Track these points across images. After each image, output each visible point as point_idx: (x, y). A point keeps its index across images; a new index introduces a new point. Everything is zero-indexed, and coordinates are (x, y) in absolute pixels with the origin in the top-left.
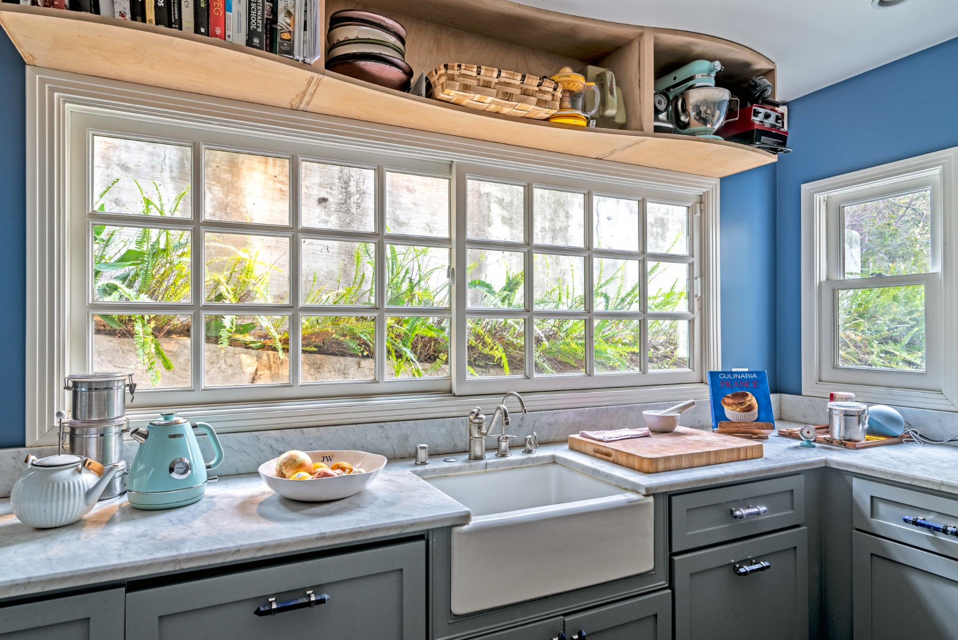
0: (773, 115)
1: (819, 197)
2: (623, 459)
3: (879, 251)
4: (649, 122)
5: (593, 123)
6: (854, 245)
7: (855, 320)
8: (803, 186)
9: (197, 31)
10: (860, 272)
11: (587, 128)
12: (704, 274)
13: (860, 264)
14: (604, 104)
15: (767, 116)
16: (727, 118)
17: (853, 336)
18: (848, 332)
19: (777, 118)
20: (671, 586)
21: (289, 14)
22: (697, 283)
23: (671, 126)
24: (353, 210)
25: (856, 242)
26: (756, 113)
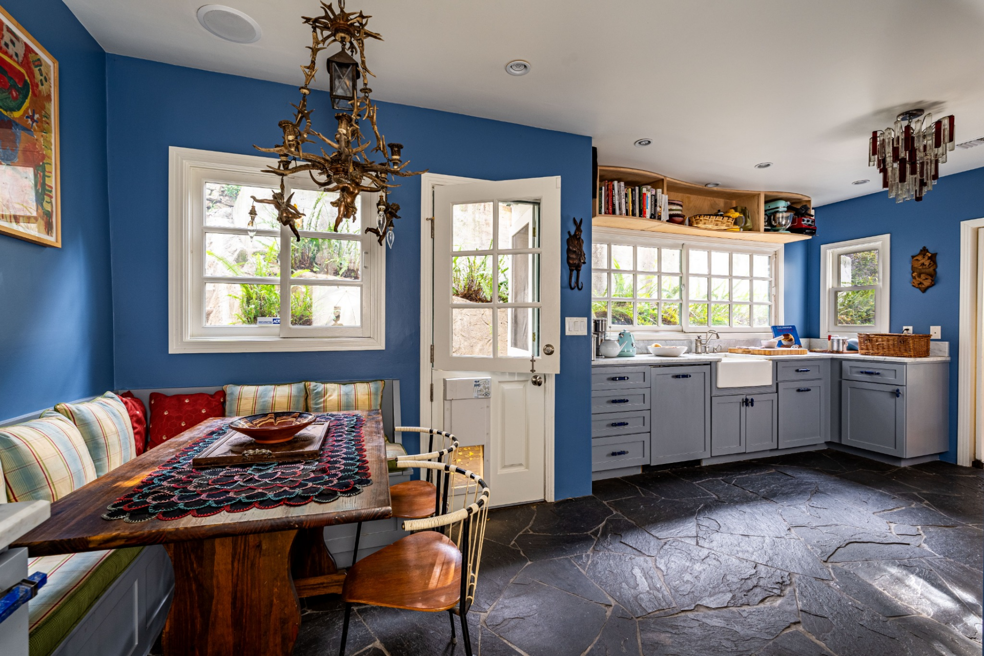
0: (811, 220)
1: (829, 252)
2: (757, 352)
3: (864, 268)
4: (762, 227)
5: (742, 229)
6: (847, 266)
7: (847, 309)
8: (822, 246)
9: (640, 216)
10: (850, 282)
11: (739, 232)
12: (777, 285)
13: (851, 277)
14: (746, 222)
15: (808, 221)
16: (792, 223)
17: (846, 318)
18: (843, 316)
19: (812, 222)
20: (777, 392)
21: (660, 207)
22: (774, 290)
23: (769, 228)
24: (599, 256)
25: (849, 263)
26: (804, 221)
